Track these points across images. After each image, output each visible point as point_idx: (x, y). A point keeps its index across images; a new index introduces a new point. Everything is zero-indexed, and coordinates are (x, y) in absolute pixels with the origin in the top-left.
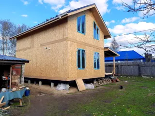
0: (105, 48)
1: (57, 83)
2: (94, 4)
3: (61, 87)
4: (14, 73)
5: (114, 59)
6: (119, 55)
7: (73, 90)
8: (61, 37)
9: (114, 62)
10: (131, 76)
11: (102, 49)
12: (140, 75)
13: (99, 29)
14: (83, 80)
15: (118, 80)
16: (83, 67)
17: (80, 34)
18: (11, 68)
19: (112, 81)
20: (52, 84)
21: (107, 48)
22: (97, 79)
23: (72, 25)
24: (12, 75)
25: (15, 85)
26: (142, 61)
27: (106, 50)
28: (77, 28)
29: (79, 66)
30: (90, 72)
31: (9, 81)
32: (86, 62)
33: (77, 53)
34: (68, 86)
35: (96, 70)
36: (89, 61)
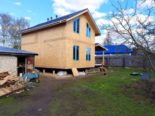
0: (96, 44)
1: (57, 71)
2: (87, 9)
3: (61, 74)
4: (29, 63)
5: (104, 52)
6: (107, 49)
7: (70, 76)
8: (61, 36)
9: (104, 55)
10: (117, 67)
11: (93, 45)
12: (124, 66)
13: (91, 28)
14: (77, 69)
15: (105, 70)
16: (78, 59)
17: (76, 34)
18: (26, 59)
19: (100, 70)
20: (54, 72)
21: (98, 44)
22: (88, 69)
23: (70, 27)
24: (27, 64)
25: (29, 71)
26: (130, 54)
27: (97, 46)
28: (73, 29)
29: (74, 58)
30: (83, 63)
31: (24, 68)
32: (80, 55)
33: (73, 48)
34: (66, 73)
35: (88, 61)
36: (82, 55)
